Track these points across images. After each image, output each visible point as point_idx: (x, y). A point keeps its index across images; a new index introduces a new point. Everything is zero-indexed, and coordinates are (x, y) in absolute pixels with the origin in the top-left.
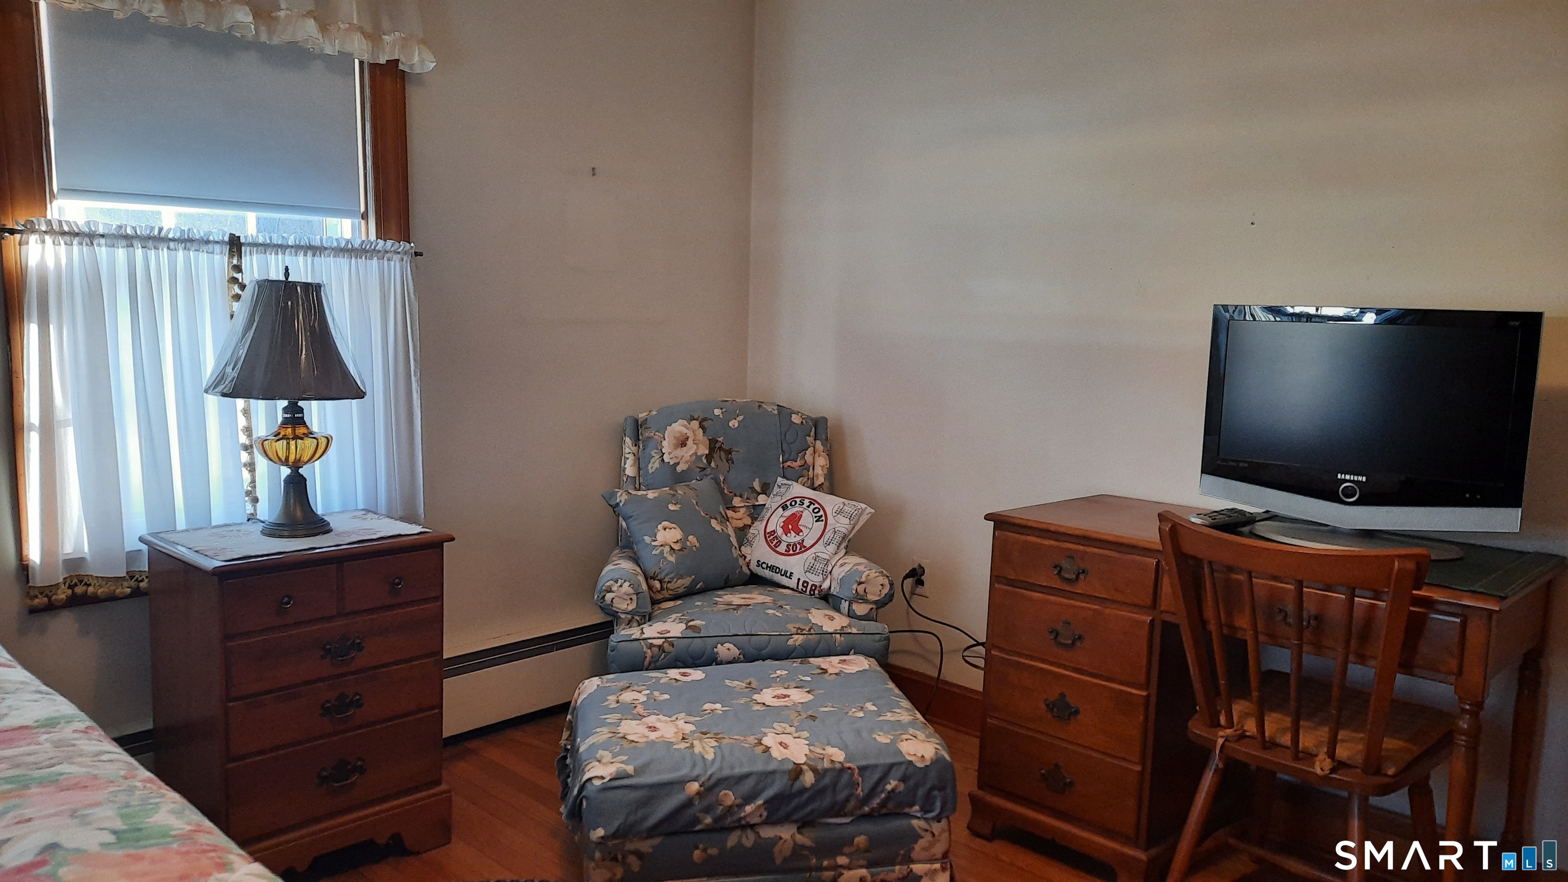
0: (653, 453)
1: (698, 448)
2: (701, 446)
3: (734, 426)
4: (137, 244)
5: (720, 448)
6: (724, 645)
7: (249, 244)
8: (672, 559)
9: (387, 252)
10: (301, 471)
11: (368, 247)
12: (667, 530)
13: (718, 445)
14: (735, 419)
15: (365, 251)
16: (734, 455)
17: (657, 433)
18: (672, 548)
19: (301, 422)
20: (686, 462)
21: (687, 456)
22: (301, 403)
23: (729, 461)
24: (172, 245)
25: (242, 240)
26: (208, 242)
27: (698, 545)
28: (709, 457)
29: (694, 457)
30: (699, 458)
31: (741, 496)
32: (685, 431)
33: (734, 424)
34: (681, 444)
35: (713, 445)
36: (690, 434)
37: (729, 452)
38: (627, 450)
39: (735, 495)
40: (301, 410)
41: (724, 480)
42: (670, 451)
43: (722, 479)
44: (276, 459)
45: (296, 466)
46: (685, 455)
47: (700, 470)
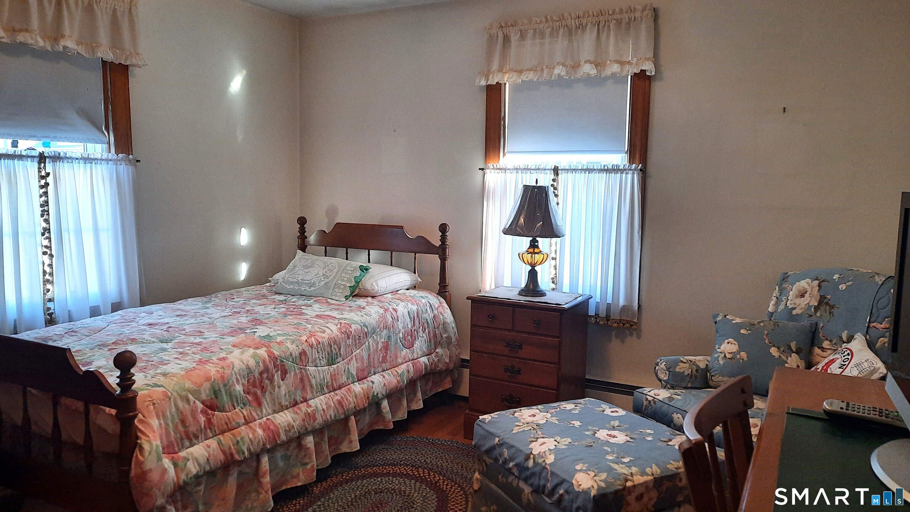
0: (783, 298)
1: (811, 300)
2: (813, 300)
3: (842, 288)
4: (520, 172)
5: (827, 304)
6: (678, 414)
7: (562, 170)
8: (721, 362)
9: (625, 170)
10: (536, 268)
11: (615, 168)
12: (729, 344)
13: (825, 301)
14: (845, 284)
15: (614, 170)
16: (835, 311)
17: (790, 286)
18: (725, 356)
19: (537, 247)
20: (802, 309)
21: (803, 305)
22: (538, 239)
23: (831, 314)
24: (532, 171)
25: (559, 168)
26: (545, 169)
27: (745, 359)
28: (817, 308)
29: (807, 306)
30: (809, 307)
31: (831, 341)
32: (806, 286)
33: (843, 287)
34: (801, 296)
35: (822, 301)
36: (809, 289)
37: (832, 307)
38: (774, 295)
39: (827, 340)
40: (537, 242)
41: (823, 326)
42: (792, 299)
43: (821, 325)
44: (527, 263)
45: (533, 266)
46: (802, 304)
47: (808, 316)
